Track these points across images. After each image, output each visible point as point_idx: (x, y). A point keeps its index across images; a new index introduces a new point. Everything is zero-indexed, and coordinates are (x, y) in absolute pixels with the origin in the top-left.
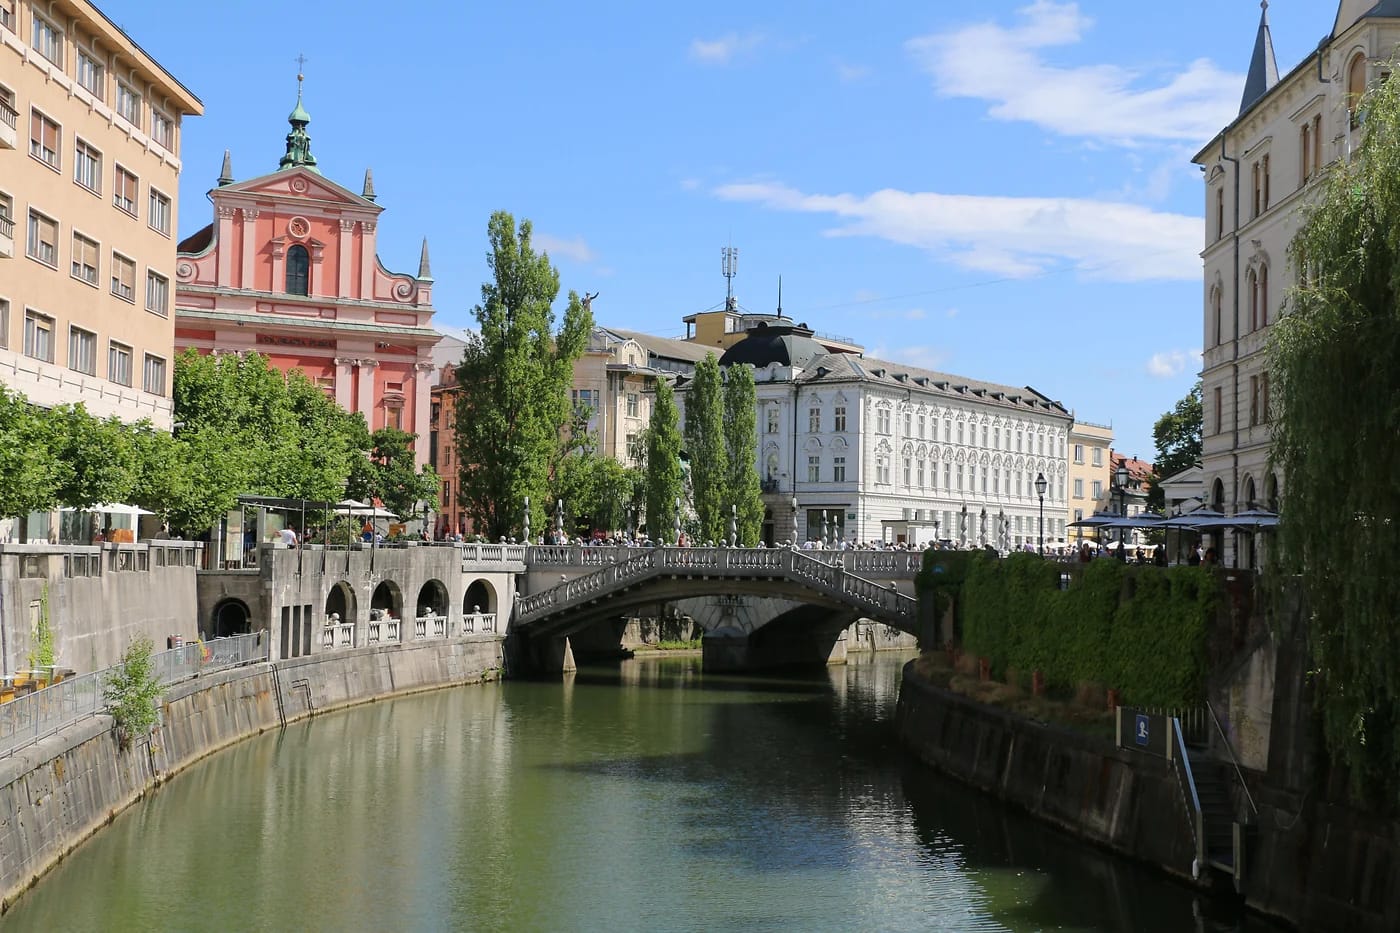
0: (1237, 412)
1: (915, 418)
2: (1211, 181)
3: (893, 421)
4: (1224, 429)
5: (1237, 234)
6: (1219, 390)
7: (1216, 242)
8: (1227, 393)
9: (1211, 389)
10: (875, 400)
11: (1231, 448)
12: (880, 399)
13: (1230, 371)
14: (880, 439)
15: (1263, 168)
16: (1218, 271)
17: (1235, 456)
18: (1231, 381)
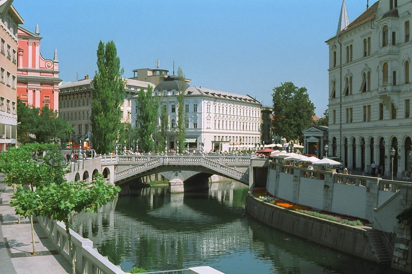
0: (341, 118)
1: (217, 107)
2: (331, 49)
3: (211, 109)
4: (336, 123)
5: (341, 66)
6: (334, 111)
7: (333, 68)
8: (338, 112)
9: (332, 110)
10: (206, 102)
11: (340, 129)
12: (208, 101)
13: (339, 106)
14: (208, 114)
15: (350, 49)
16: (334, 76)
17: (341, 131)
18: (339, 109)
